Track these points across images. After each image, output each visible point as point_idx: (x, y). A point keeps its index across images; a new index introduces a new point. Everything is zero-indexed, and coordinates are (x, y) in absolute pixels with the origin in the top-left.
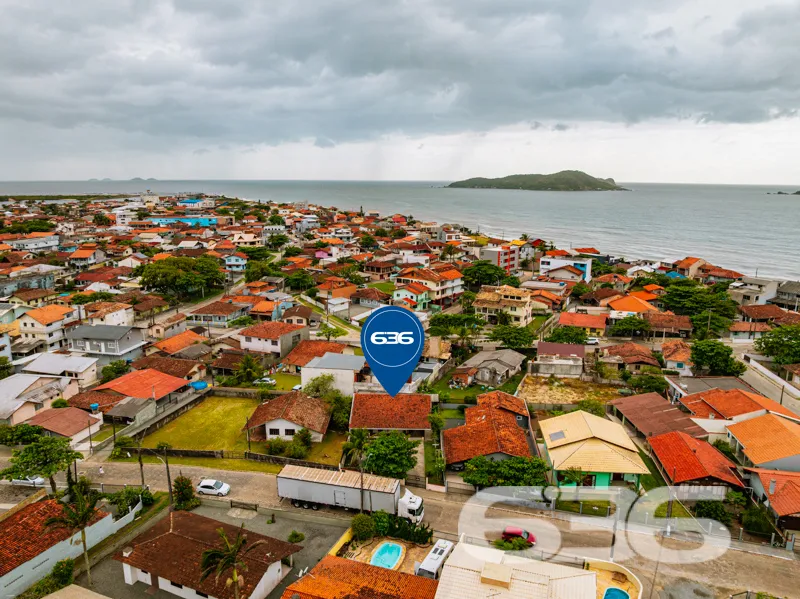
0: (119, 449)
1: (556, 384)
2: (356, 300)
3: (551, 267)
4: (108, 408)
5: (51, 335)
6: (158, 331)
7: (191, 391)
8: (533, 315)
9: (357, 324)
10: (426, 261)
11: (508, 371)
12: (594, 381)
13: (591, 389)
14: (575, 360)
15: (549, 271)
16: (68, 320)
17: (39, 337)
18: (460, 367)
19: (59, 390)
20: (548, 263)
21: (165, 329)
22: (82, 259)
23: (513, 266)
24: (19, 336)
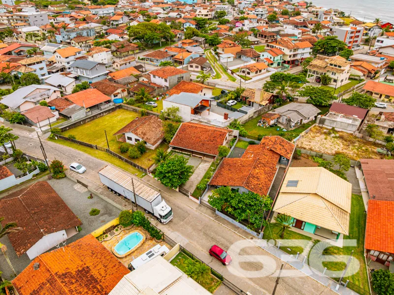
0: (52, 134)
1: (333, 135)
2: (239, 56)
3: (383, 45)
4: (62, 109)
5: (68, 63)
6: (117, 66)
7: (111, 104)
8: (350, 79)
9: (230, 72)
10: (299, 33)
11: (302, 120)
12: (363, 137)
13: (357, 144)
14: (355, 120)
15: (381, 48)
16: (78, 56)
17: (63, 64)
18: (270, 112)
19: (48, 95)
20: (382, 42)
21: (120, 65)
22: (116, 21)
23: (357, 41)
24: (56, 63)
